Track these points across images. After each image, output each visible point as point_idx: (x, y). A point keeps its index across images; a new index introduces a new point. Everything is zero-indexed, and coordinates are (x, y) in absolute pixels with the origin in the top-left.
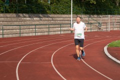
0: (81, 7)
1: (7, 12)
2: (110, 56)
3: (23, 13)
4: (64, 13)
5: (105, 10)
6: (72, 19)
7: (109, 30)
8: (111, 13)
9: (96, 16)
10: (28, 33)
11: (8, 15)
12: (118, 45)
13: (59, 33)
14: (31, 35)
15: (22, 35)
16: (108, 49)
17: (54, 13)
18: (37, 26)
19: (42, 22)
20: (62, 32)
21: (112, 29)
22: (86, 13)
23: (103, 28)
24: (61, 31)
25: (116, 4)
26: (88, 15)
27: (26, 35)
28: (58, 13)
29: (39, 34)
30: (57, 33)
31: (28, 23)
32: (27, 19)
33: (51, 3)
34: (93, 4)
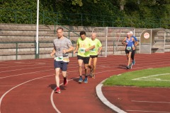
0: (55, 11)
2: (107, 103)
4: (23, 22)
5: (98, 18)
6: (37, 33)
7: (106, 54)
8: (110, 23)
12: (122, 83)
16: (103, 89)
20: (19, 57)
21: (111, 53)
22: (63, 22)
24: (17, 54)
25: (119, 8)
26: (68, 27)
28: (13, 22)
30: (9, 58)
34: (77, 5)
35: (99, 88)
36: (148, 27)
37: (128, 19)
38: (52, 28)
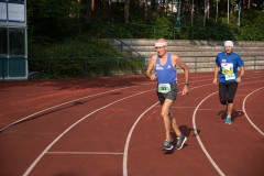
1: (178, 38)
3: (200, 39)
4: (260, 40)
11: (179, 42)
13: (253, 68)
15: (198, 70)
17: (245, 39)
20: (257, 68)
24: (255, 65)
27: (204, 70)
28: (252, 40)
30: (249, 68)
31: (208, 53)
32: (205, 47)
33: (242, 25)
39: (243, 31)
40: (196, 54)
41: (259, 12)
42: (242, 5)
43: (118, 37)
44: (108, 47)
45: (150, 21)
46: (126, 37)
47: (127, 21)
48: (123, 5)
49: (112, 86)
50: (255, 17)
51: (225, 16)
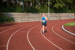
0: (53, 10)
1: (23, 12)
2: (65, 30)
3: (29, 12)
5: (62, 11)
6: (49, 15)
7: (64, 19)
8: (65, 12)
9: (58, 13)
10: (31, 20)
14: (32, 21)
15: (29, 21)
16: (63, 27)
17: (42, 12)
18: (35, 18)
19: (37, 16)
22: (54, 12)
23: (62, 18)
27: (31, 21)
29: (36, 21)
31: (32, 16)
32: (31, 15)
34: (57, 8)
35: (63, 26)
36: (73, 13)
37: (69, 11)
38: (52, 13)
39: (41, 10)
40: (28, 17)
41: (45, 5)
42: (41, 3)
43: (6, 12)
44: (2, 15)
45: (15, 7)
46: (8, 12)
47: (8, 7)
48: (7, 3)
49: (4, 27)
50: (44, 6)
51: (36, 6)
